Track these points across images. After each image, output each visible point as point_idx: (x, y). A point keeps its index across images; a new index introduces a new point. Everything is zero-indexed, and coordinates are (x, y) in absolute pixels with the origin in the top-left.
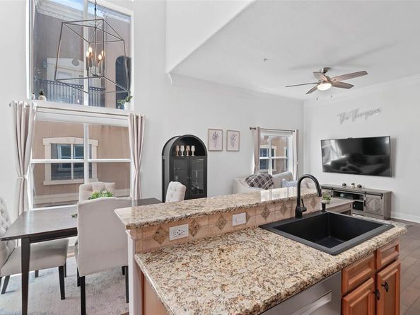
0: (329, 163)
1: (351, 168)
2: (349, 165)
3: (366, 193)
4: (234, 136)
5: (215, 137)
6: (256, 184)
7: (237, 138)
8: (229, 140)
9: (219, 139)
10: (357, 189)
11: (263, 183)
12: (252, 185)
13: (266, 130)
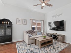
0: (52, 28)
1: (56, 29)
2: (56, 28)
3: (58, 35)
4: (25, 21)
5: (19, 21)
6: (29, 33)
7: (26, 21)
8: (23, 21)
9: (20, 21)
10: (56, 34)
11: (31, 32)
12: (27, 33)
13: (34, 20)
